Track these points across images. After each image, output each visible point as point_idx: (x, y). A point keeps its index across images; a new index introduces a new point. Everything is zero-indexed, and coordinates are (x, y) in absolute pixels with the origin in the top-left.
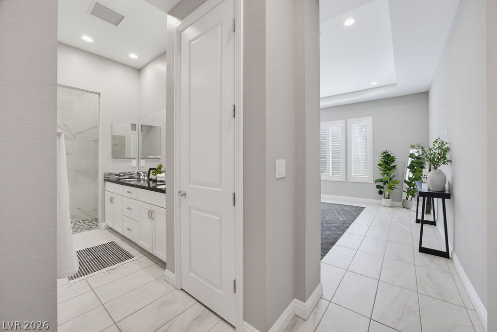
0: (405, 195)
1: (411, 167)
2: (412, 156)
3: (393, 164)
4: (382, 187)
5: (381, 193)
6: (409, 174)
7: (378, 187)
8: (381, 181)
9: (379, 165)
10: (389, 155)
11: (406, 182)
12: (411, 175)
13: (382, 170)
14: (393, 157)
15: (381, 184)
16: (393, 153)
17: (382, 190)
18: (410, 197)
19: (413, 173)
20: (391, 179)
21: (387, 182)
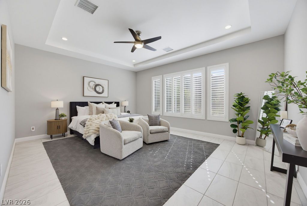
0: (258, 134)
1: (265, 108)
2: (266, 97)
3: (247, 105)
4: (237, 126)
5: (235, 131)
6: (263, 115)
7: (232, 126)
8: (235, 120)
9: (234, 106)
10: (243, 97)
11: (259, 121)
12: (265, 115)
13: (237, 111)
14: (247, 99)
15: (236, 123)
16: (247, 94)
17: (237, 129)
18: (263, 136)
19: (267, 114)
20: (245, 119)
21: (241, 122)
